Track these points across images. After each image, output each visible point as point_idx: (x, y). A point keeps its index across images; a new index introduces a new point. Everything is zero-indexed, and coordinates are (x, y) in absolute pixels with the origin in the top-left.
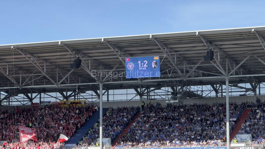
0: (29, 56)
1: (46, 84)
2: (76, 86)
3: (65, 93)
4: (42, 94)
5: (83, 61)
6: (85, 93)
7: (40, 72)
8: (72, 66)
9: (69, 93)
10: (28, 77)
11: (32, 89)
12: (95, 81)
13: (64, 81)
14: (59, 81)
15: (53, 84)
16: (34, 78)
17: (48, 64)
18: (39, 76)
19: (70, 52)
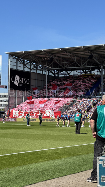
0: (68, 53)
1: (76, 67)
2: (90, 67)
3: (84, 71)
4: (74, 71)
5: (94, 56)
6: (94, 70)
7: (74, 61)
8: (88, 58)
9: (86, 71)
10: (67, 63)
11: (69, 69)
12: (99, 65)
13: (84, 65)
14: (82, 65)
15: (80, 66)
16: (71, 64)
17: (77, 57)
18: (73, 63)
19: (88, 51)
